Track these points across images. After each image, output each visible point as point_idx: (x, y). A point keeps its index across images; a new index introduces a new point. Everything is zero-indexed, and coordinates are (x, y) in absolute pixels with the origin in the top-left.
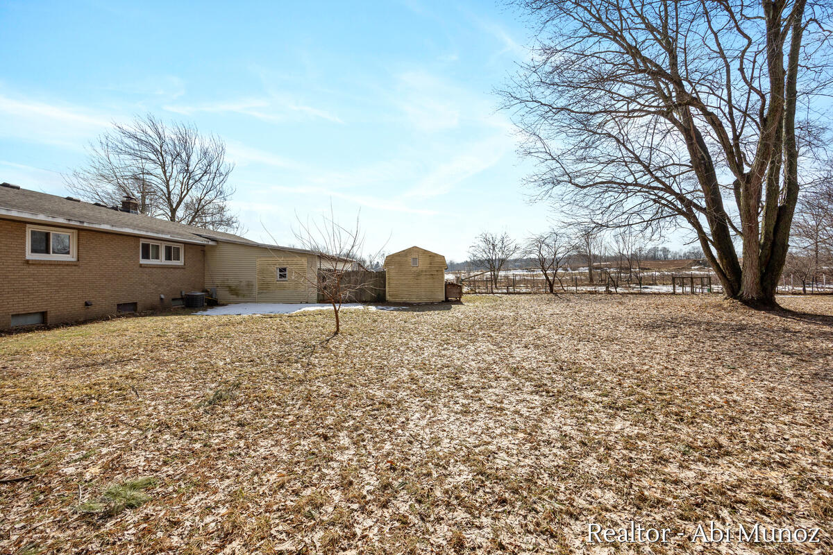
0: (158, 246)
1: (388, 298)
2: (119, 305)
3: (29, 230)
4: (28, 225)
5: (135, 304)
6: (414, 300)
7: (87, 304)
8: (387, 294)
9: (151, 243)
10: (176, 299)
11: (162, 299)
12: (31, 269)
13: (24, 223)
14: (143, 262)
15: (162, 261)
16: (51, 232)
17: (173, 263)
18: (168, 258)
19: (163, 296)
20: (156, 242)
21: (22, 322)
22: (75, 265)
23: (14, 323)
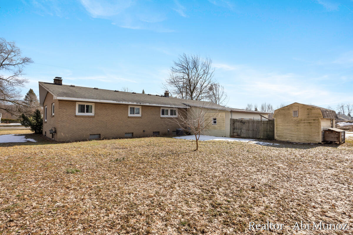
0: (168, 110)
1: (276, 137)
2: (153, 132)
3: (129, 107)
4: (129, 106)
5: (159, 132)
6: (295, 140)
7: (144, 131)
8: (275, 135)
9: (165, 109)
10: (174, 131)
11: (168, 131)
12: (130, 119)
13: (128, 105)
14: (162, 116)
15: (169, 116)
16: (135, 107)
17: (173, 116)
18: (172, 114)
19: (169, 130)
20: (167, 109)
21: (127, 135)
22: (141, 118)
23: (126, 136)
